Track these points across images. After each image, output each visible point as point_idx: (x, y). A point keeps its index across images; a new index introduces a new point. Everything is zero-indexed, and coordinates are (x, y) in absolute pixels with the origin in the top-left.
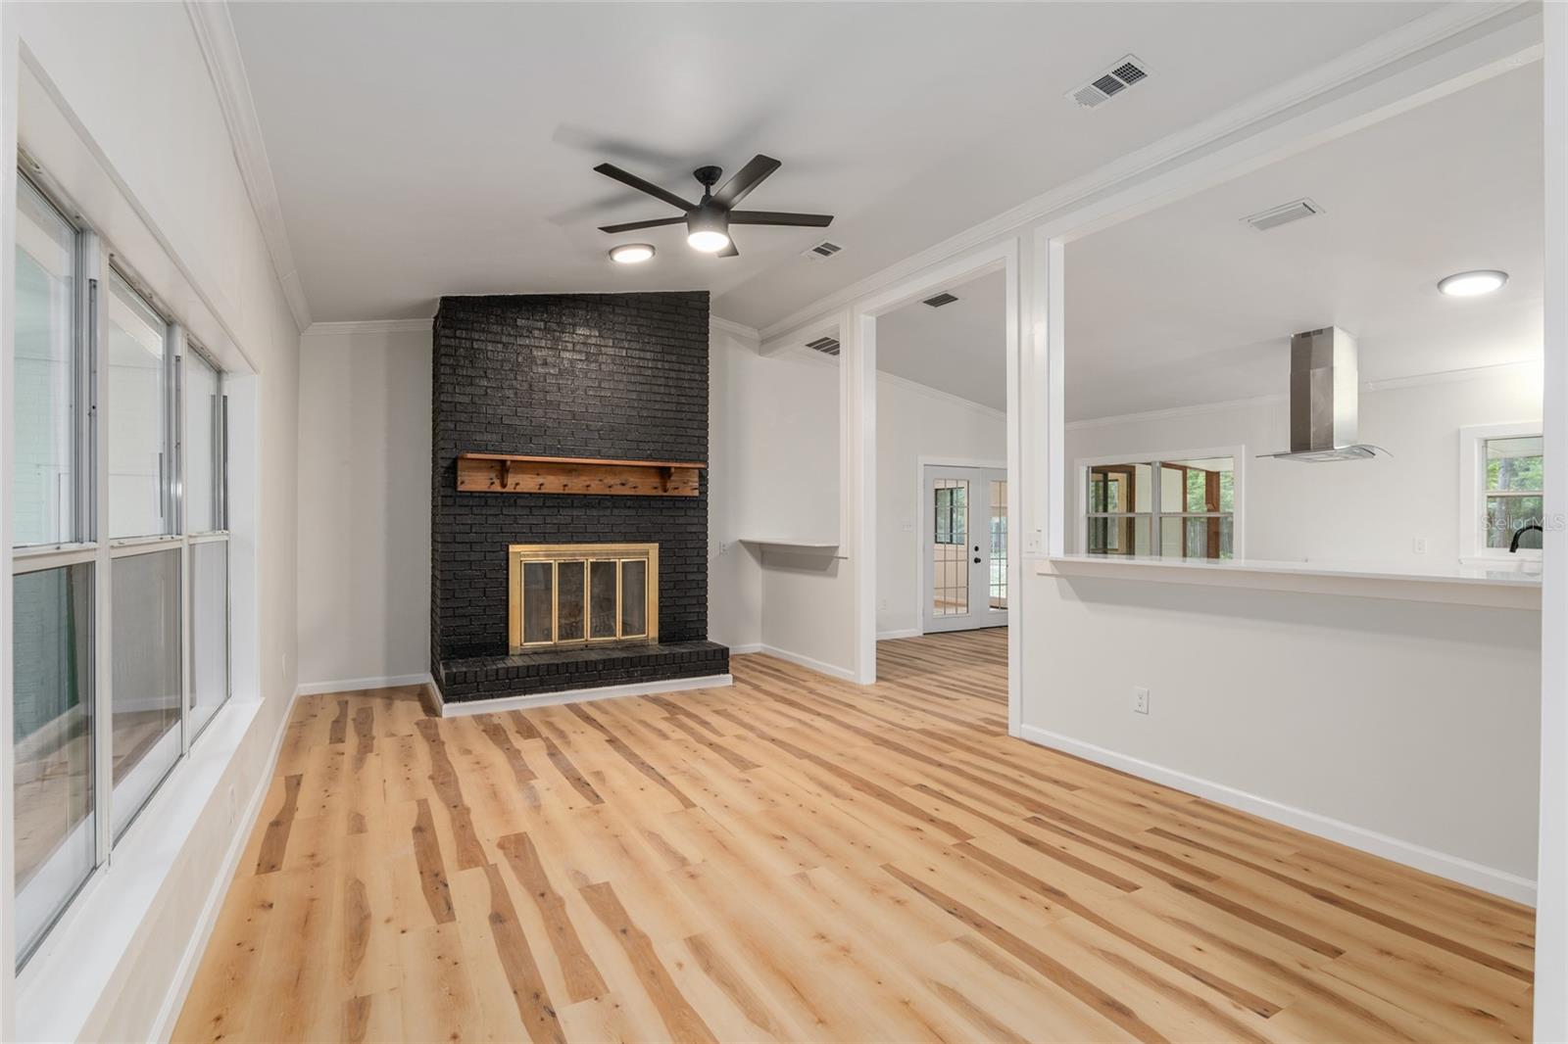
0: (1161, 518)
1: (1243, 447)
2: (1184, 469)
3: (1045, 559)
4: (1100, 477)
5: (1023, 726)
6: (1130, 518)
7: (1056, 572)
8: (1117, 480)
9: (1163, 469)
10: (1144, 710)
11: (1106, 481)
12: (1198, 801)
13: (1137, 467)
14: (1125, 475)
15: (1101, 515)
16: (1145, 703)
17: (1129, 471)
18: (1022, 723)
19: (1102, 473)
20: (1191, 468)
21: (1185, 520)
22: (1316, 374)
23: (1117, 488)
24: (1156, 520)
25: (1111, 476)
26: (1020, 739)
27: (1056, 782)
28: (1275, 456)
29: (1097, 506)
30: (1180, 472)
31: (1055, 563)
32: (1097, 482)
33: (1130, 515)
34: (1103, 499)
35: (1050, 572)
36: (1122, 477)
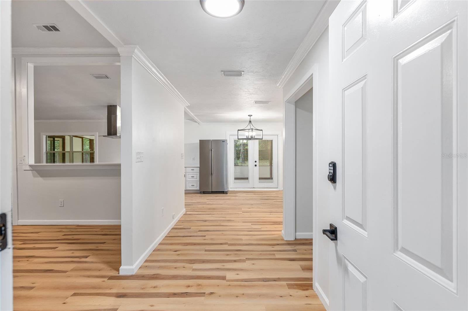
0: (73, 153)
1: (97, 133)
2: (82, 138)
3: (27, 165)
4: (52, 139)
5: (18, 221)
6: (64, 153)
7: (32, 169)
8: (59, 141)
9: (73, 137)
10: (62, 206)
11: (54, 140)
12: (78, 226)
13: (66, 137)
14: (61, 139)
15: (53, 152)
16: (63, 204)
17: (63, 138)
18: (18, 220)
19: (53, 138)
20: (84, 138)
21: (83, 153)
22: (113, 116)
23: (58, 143)
24: (71, 153)
25: (56, 139)
26: (18, 225)
27: (32, 233)
28: (104, 136)
29: (51, 149)
30: (81, 139)
31: (30, 166)
32: (51, 141)
33: (64, 152)
34: (53, 146)
35: (29, 169)
36: (61, 140)
